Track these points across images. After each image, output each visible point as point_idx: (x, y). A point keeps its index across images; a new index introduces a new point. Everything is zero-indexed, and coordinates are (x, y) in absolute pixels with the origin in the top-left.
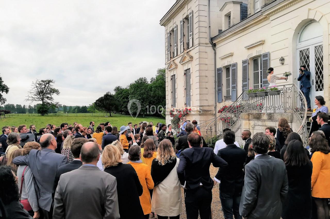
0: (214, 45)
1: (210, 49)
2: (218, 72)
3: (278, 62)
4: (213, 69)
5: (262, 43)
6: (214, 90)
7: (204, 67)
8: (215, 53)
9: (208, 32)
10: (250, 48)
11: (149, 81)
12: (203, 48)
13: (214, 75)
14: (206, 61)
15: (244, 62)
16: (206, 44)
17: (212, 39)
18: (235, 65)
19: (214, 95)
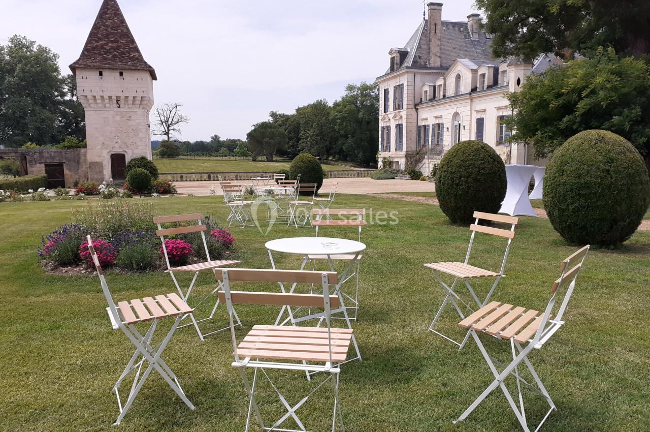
0: (417, 110)
1: (414, 112)
2: (419, 128)
3: (446, 130)
4: (416, 126)
5: (441, 117)
6: (416, 140)
7: (411, 125)
8: (418, 115)
9: (413, 100)
10: (436, 118)
11: (330, 104)
12: (410, 111)
13: (416, 130)
14: (411, 121)
15: (433, 125)
16: (412, 108)
17: (416, 105)
18: (428, 126)
19: (416, 144)
